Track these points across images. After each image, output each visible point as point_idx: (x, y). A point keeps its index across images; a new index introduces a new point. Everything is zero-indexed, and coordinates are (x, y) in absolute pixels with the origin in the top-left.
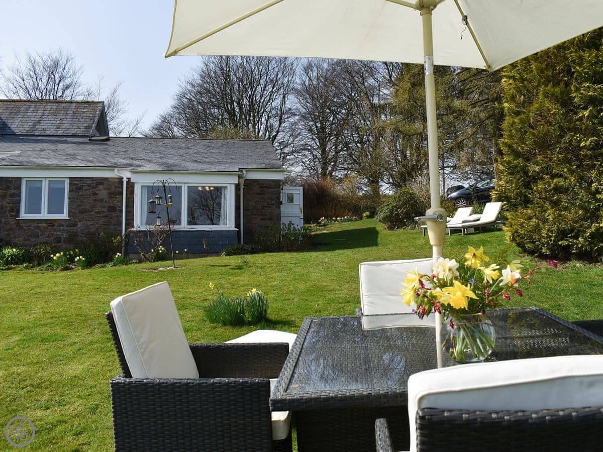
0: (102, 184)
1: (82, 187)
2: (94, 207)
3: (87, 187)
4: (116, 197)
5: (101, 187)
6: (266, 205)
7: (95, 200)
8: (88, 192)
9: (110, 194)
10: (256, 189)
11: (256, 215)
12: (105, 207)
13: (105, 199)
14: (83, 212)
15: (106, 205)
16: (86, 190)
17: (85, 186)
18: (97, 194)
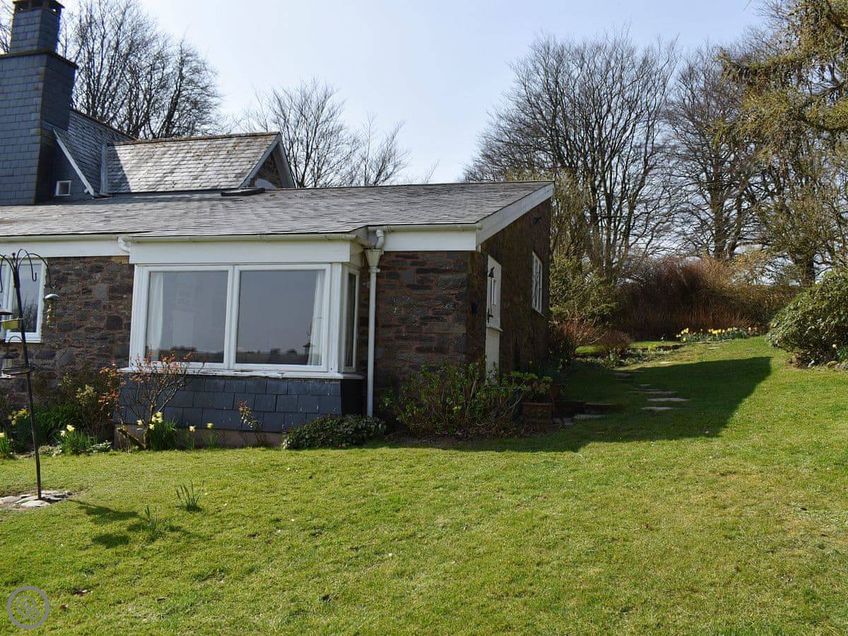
0: (99, 269)
1: (65, 276)
2: (83, 318)
3: (74, 277)
4: (122, 298)
5: (98, 276)
6: (430, 314)
7: (87, 304)
8: (74, 288)
9: (112, 290)
10: (409, 275)
11: (406, 339)
12: (102, 319)
13: (104, 302)
14: (66, 328)
15: (105, 313)
16: (72, 283)
17: (71, 274)
18: (90, 291)
